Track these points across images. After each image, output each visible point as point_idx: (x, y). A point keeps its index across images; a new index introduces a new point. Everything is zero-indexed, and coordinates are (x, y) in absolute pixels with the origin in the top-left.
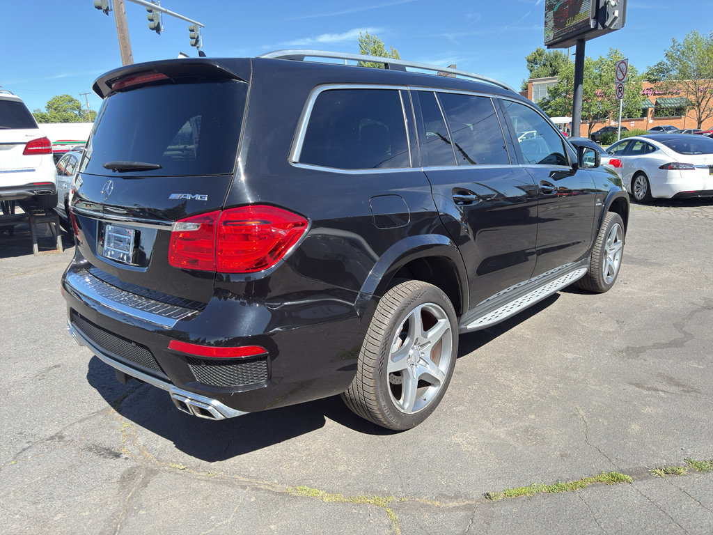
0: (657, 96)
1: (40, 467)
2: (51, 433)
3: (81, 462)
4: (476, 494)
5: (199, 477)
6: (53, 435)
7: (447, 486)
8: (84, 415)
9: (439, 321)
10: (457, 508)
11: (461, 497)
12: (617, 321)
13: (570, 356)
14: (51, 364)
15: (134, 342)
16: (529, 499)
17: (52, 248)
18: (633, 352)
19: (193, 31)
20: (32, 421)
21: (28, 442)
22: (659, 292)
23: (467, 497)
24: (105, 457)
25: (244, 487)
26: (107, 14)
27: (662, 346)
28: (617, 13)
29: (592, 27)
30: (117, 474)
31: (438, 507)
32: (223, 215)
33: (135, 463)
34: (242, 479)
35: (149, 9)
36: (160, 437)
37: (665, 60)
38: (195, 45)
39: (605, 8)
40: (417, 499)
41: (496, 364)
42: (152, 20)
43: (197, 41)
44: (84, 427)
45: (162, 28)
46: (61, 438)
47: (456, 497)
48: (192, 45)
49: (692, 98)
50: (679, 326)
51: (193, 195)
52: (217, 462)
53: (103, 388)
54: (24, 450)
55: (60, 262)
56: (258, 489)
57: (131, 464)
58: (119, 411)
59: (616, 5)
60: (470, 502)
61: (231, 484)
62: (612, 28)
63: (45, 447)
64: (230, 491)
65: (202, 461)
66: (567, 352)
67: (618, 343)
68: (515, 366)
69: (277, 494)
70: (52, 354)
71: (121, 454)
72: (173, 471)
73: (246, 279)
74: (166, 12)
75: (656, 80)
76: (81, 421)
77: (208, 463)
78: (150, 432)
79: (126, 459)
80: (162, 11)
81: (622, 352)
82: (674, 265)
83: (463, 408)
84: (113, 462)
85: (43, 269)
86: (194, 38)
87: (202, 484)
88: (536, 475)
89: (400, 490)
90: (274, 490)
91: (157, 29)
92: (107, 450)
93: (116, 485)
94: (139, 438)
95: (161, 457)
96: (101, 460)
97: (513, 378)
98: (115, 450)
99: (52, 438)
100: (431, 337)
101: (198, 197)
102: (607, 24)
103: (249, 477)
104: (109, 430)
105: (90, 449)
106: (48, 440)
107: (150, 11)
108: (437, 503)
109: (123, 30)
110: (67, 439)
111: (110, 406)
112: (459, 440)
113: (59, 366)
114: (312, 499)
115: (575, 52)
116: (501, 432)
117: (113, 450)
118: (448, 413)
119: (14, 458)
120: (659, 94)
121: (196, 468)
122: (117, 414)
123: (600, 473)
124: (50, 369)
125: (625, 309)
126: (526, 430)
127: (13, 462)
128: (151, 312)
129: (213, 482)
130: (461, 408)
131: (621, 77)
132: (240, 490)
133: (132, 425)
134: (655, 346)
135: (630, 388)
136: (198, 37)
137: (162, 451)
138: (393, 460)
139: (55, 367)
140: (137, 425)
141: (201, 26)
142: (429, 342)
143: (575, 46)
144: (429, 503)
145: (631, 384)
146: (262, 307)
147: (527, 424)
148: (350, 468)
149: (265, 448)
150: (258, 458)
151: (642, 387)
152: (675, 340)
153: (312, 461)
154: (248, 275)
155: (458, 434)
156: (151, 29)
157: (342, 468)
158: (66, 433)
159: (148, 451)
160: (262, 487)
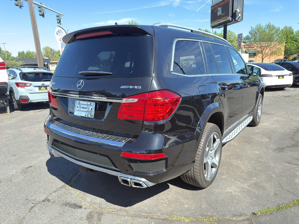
0: (245, 49)
1: (44, 215)
2: (43, 198)
3: (64, 211)
4: (249, 214)
5: (123, 215)
6: (44, 199)
7: (235, 211)
8: (55, 189)
9: (216, 140)
10: (244, 220)
11: (243, 215)
12: (268, 137)
13: (257, 152)
14: (27, 166)
15: (99, 154)
16: (271, 213)
17: (4, 112)
18: (280, 150)
19: (58, 17)
20: (30, 193)
21: (33, 203)
22: (277, 125)
23: (245, 214)
24: (75, 208)
25: (147, 218)
26: (21, 8)
27: (290, 147)
28: (240, 15)
29: (231, 20)
30: (84, 216)
31: (236, 220)
32: (149, 95)
33: (90, 210)
34: (143, 214)
35: (40, 7)
36: (97, 197)
37: (249, 35)
38: (59, 23)
39: (235, 13)
40: (225, 217)
41: (229, 157)
42: (40, 12)
43: (60, 21)
44: (58, 195)
45: (45, 15)
46: (49, 200)
47: (241, 215)
48: (58, 23)
49: (259, 49)
50: (292, 139)
51: (134, 86)
52: (129, 207)
53: (58, 176)
54: (32, 207)
55: (10, 118)
56: (153, 218)
57: (89, 211)
58: (71, 186)
59: (240, 12)
60: (248, 217)
61: (140, 216)
62: (238, 21)
63: (42, 205)
64: (141, 220)
65: (122, 207)
66: (255, 151)
67: (272, 146)
68: (237, 157)
69: (163, 220)
70: (25, 161)
71: (82, 206)
72: (109, 213)
73: (155, 123)
74: (47, 8)
75: (246, 42)
76: (55, 192)
77: (125, 208)
78: (91, 195)
79: (85, 208)
80: (45, 8)
81: (276, 150)
82: (277, 115)
83: (225, 177)
84: (79, 210)
85: (3, 122)
86: (59, 20)
87: (126, 218)
88: (269, 203)
89: (216, 214)
90: (160, 218)
91: (43, 15)
92: (74, 205)
93: (86, 221)
94: (87, 198)
95: (101, 206)
96: (74, 210)
97: (239, 162)
98: (78, 204)
99: (44, 201)
100: (215, 147)
101: (136, 87)
102: (236, 19)
103: (146, 213)
104: (71, 195)
105: (66, 205)
106: (42, 202)
107: (40, 8)
108: (234, 219)
109: (33, 15)
110: (51, 200)
111: (66, 184)
112: (230, 190)
113: (31, 167)
114: (180, 221)
115: (223, 30)
116: (245, 186)
117: (77, 204)
118: (220, 179)
119: (29, 212)
120: (246, 48)
121: (120, 210)
122: (70, 188)
123: (294, 201)
124: (28, 168)
125: (268, 133)
126: (255, 184)
127: (30, 214)
128: (108, 139)
129: (131, 217)
130: (224, 177)
131: (240, 40)
132: (146, 219)
133: (80, 192)
134: (287, 147)
135: (287, 164)
136: (60, 20)
137: (100, 204)
138: (206, 201)
139: (30, 167)
140: (83, 192)
141: (62, 15)
142: (214, 149)
143: (223, 28)
144: (231, 219)
145: (286, 163)
146: (162, 136)
147: (254, 182)
148: (190, 206)
149: (148, 199)
150: (147, 204)
151: (292, 164)
152: (294, 144)
153: (172, 204)
154: (156, 122)
155: (229, 188)
156: (40, 15)
157: (186, 206)
158: (50, 198)
159: (94, 204)
160: (155, 217)
